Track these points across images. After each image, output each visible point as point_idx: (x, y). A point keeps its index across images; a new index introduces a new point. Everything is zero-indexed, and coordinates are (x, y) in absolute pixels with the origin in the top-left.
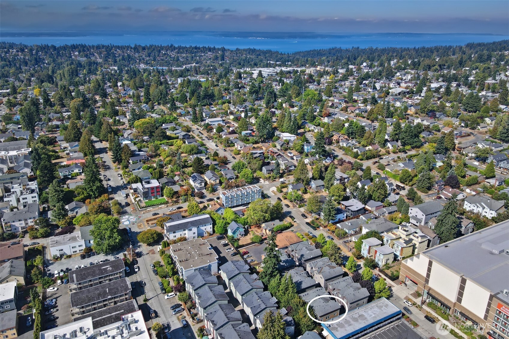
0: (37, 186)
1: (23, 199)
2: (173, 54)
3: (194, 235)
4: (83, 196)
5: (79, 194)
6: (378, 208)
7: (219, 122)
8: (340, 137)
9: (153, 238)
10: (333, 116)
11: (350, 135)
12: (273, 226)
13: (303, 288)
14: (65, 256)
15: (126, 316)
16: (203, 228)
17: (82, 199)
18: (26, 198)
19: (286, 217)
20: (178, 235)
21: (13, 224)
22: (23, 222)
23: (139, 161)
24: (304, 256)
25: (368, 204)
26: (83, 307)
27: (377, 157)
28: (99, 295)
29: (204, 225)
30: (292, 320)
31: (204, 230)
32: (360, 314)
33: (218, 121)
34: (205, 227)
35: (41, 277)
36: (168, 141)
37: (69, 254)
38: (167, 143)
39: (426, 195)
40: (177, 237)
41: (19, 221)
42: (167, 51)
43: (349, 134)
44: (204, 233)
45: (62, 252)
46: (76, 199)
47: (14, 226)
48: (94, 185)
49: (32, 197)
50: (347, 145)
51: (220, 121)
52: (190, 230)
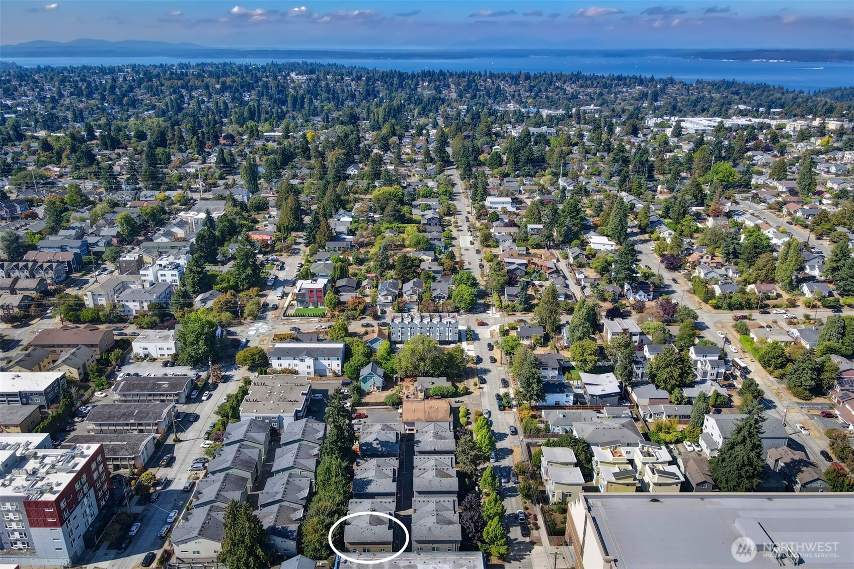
0: (186, 262)
1: (162, 275)
2: (570, 89)
3: (309, 370)
4: (225, 285)
5: (222, 280)
6: (654, 401)
7: (504, 206)
8: (702, 257)
9: (254, 360)
10: (735, 218)
11: (731, 256)
12: (429, 386)
13: (367, 491)
14: (148, 359)
15: (82, 445)
16: (325, 362)
17: (223, 288)
18: (165, 275)
19: (473, 377)
20: (286, 363)
21: (127, 304)
22: (137, 304)
23: (337, 249)
24: (420, 444)
25: (637, 389)
26: (101, 425)
27: (757, 308)
28: (124, 414)
29: (327, 358)
30: (295, 531)
31: (327, 366)
32: (412, 564)
33: (503, 203)
34: (329, 362)
35: (97, 376)
36: (399, 225)
37: (155, 356)
38: (398, 227)
39: (798, 404)
40: (283, 367)
41: (134, 301)
42: (565, 83)
43: (728, 254)
44: (327, 371)
45: (146, 352)
46: (215, 287)
47: (127, 306)
48: (243, 272)
49: (172, 275)
50: (706, 275)
51: (507, 203)
52: (302, 360)
